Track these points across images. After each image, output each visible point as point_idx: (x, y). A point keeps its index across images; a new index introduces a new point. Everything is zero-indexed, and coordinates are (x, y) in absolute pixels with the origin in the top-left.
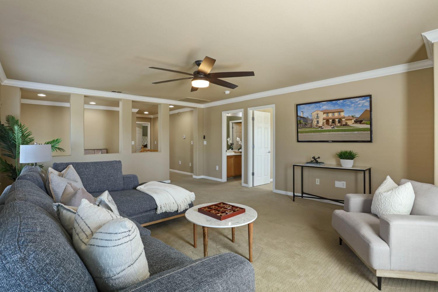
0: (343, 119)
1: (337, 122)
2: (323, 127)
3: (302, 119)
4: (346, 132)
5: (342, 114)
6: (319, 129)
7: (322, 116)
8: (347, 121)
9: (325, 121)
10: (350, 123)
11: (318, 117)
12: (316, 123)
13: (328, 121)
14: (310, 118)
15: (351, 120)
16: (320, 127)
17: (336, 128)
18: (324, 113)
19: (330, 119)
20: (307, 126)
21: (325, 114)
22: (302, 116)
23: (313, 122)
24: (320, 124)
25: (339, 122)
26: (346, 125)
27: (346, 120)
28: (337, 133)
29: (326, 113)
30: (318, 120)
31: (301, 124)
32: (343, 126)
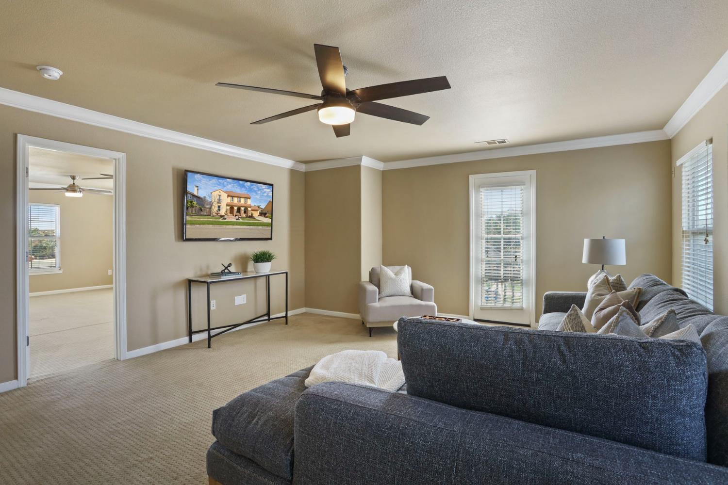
0: (249, 209)
1: (242, 212)
2: (225, 217)
3: (195, 199)
4: (251, 227)
5: (249, 202)
6: (221, 220)
7: (226, 200)
8: (253, 212)
9: (228, 208)
10: (256, 214)
11: (219, 200)
12: (217, 209)
13: (232, 208)
14: (209, 199)
15: (257, 211)
16: (221, 216)
17: (241, 221)
18: (228, 196)
19: (236, 206)
20: (202, 213)
21: (229, 198)
22: (196, 194)
23: (213, 207)
24: (222, 212)
25: (245, 212)
26: (251, 217)
27: (252, 210)
28: (242, 227)
29: (231, 196)
30: (219, 205)
31: (194, 209)
32: (249, 218)
